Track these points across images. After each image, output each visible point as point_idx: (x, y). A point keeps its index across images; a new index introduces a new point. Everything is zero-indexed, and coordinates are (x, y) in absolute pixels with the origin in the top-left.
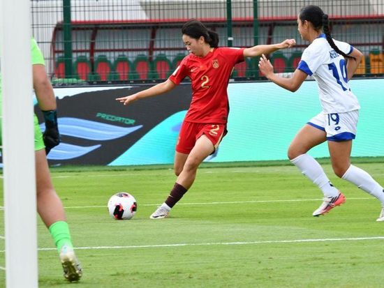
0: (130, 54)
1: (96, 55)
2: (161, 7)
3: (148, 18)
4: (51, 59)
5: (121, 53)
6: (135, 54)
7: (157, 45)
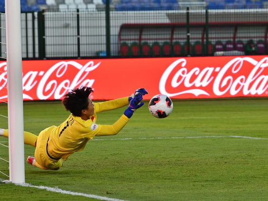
0: (160, 41)
1: (143, 41)
2: (177, 17)
3: (170, 22)
4: (118, 44)
5: (156, 41)
6: (163, 41)
7: (175, 36)
